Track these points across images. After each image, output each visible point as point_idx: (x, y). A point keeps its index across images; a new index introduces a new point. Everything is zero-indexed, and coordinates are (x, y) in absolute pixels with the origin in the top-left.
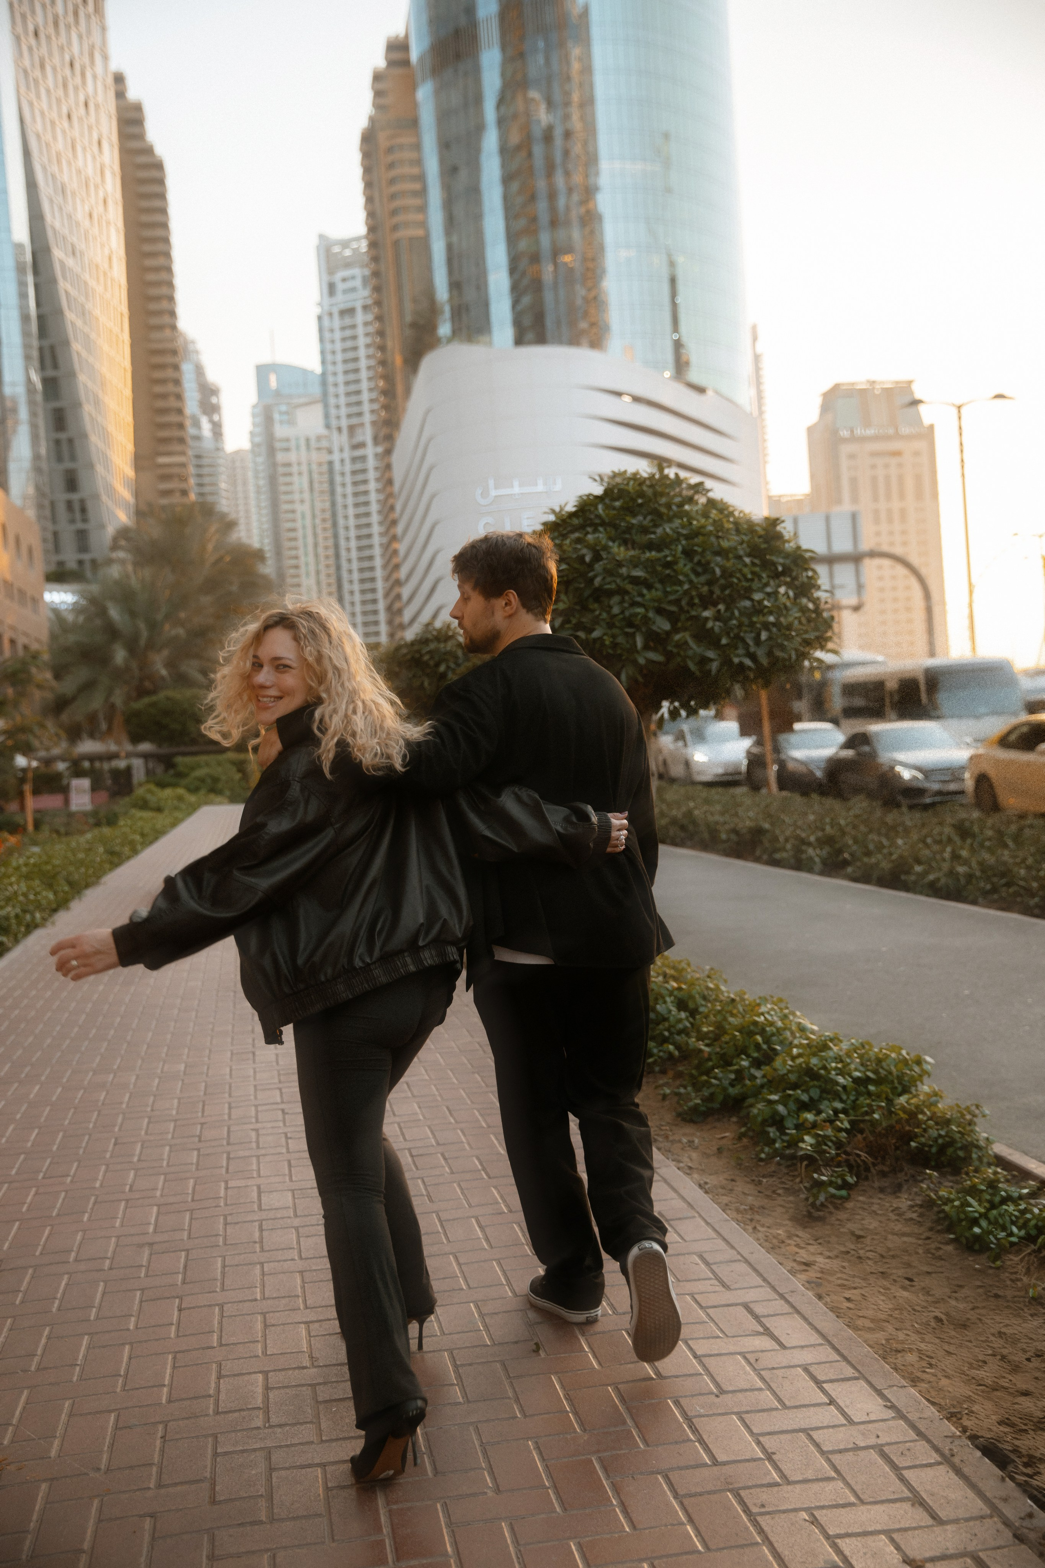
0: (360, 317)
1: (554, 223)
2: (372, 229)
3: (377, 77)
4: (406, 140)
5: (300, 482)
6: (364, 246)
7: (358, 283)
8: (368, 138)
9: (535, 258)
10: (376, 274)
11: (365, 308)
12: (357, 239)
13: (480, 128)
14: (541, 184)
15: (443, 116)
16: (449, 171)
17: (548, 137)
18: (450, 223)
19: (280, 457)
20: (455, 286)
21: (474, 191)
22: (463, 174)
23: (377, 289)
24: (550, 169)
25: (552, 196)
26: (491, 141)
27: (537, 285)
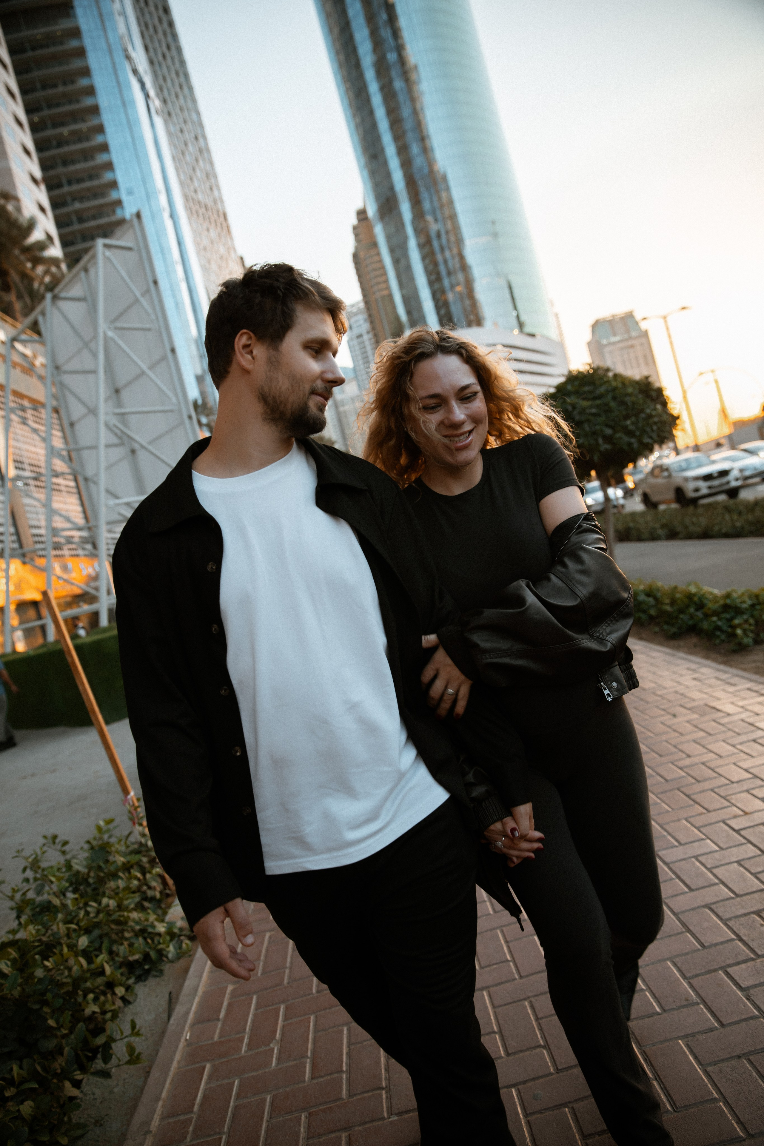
0: (366, 337)
1: (449, 273)
2: (365, 295)
3: (355, 228)
4: (373, 252)
5: (352, 418)
6: (362, 305)
7: (361, 322)
8: (356, 257)
9: (443, 292)
10: (370, 316)
11: (368, 332)
12: (358, 303)
13: (406, 239)
14: (439, 258)
15: (389, 238)
16: (396, 262)
17: (439, 236)
18: (401, 285)
19: (341, 409)
20: (409, 312)
21: (408, 268)
22: (403, 261)
23: (372, 322)
24: (442, 249)
25: (446, 262)
26: (412, 244)
27: (446, 304)
